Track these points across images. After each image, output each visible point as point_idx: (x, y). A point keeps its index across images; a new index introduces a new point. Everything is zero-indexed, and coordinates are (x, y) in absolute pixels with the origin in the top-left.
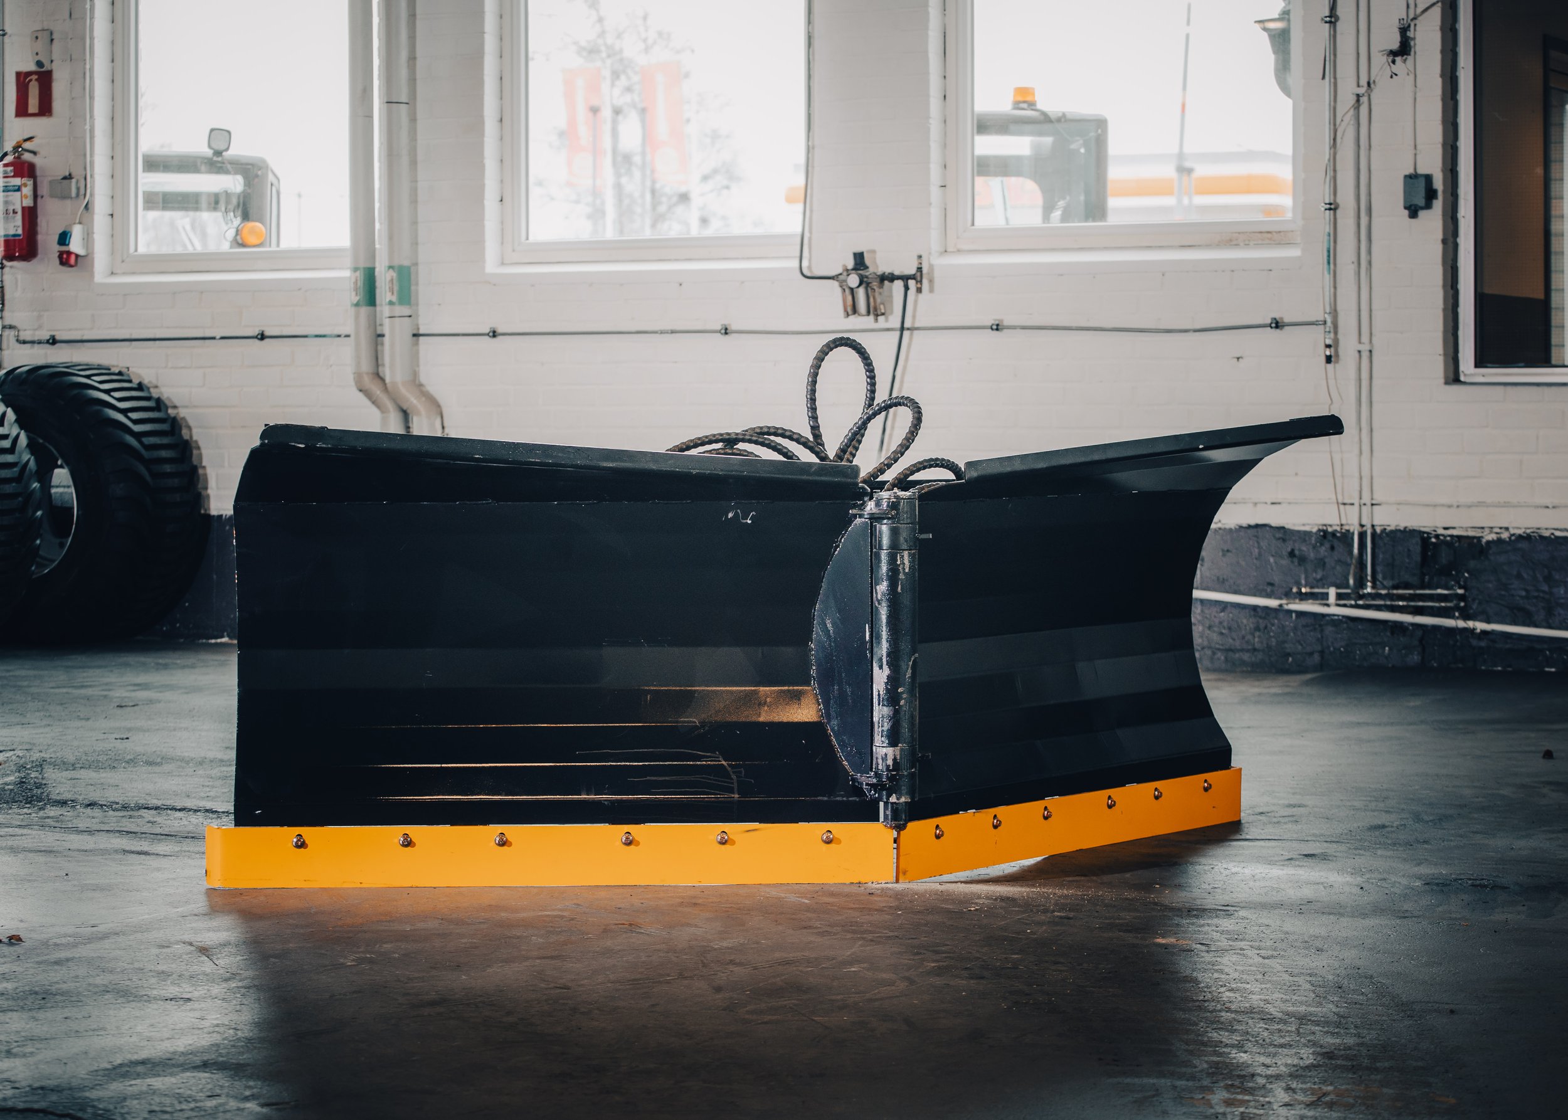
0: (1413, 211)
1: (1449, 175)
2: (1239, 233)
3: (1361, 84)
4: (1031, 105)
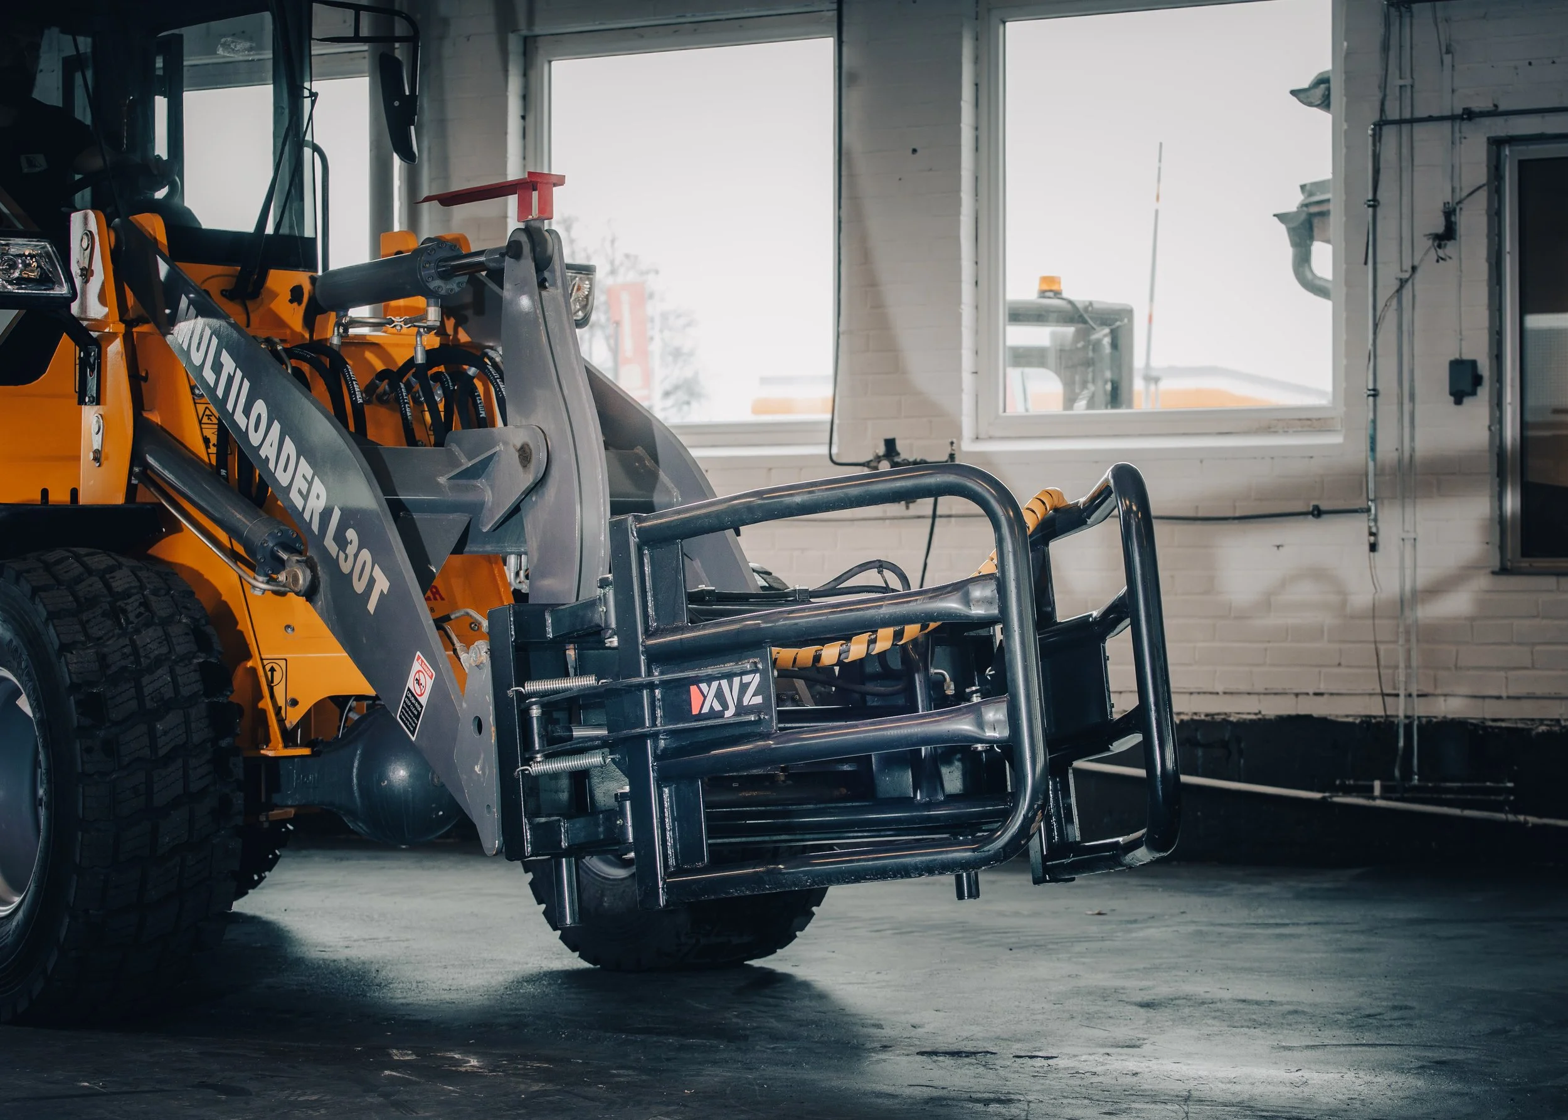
0: (1458, 396)
1: (1495, 361)
2: (1278, 420)
3: (1405, 268)
4: (1057, 294)
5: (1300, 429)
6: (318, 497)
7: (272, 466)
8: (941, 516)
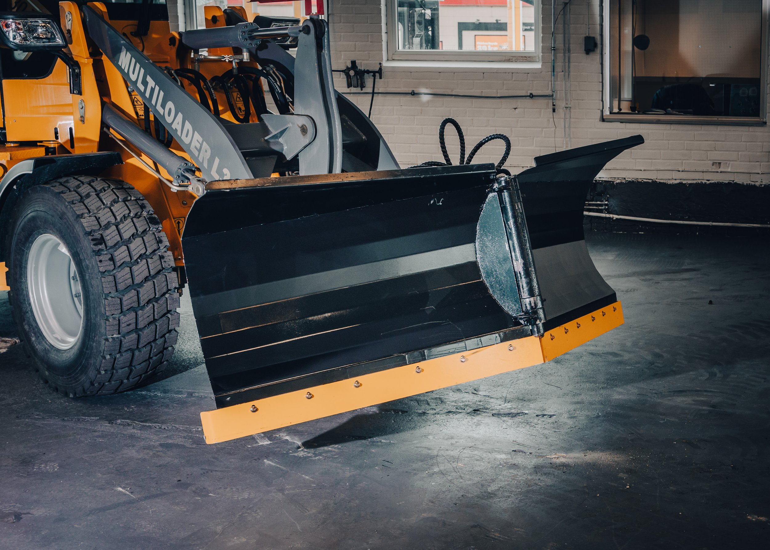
0: (588, 52)
1: (600, 37)
2: (512, 56)
5: (522, 61)
6: (206, 151)
7: (179, 133)
8: (376, 93)
